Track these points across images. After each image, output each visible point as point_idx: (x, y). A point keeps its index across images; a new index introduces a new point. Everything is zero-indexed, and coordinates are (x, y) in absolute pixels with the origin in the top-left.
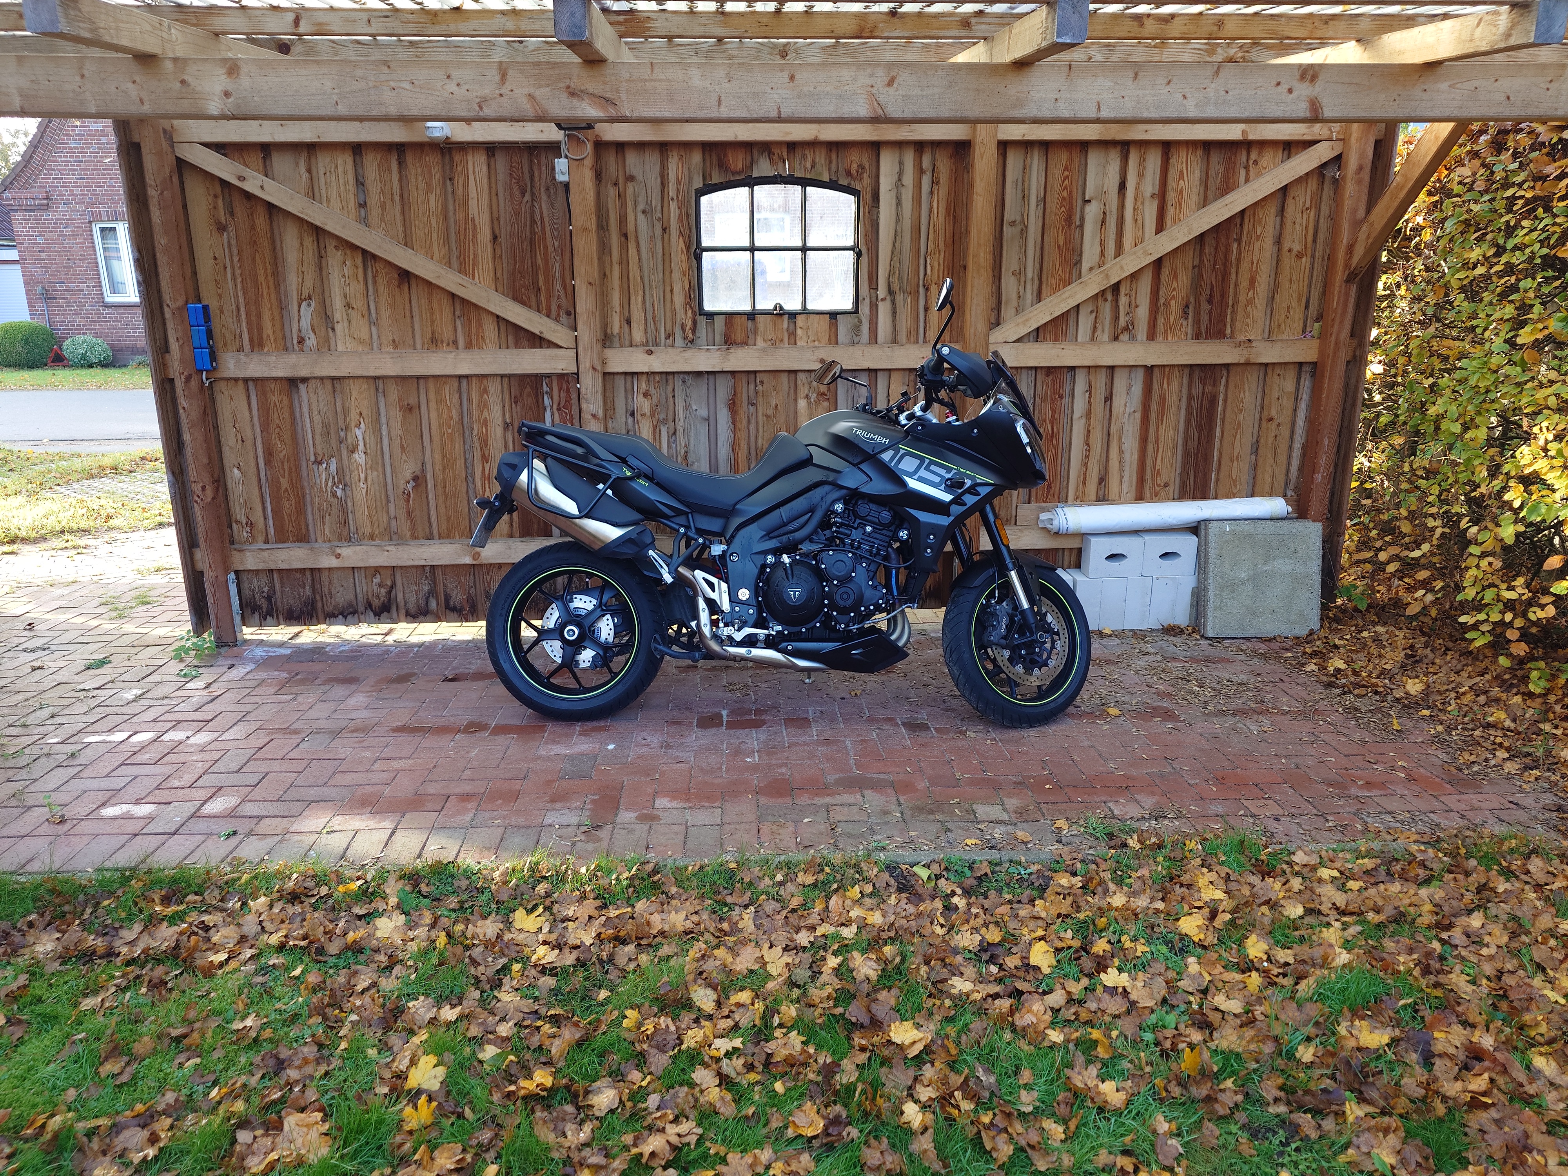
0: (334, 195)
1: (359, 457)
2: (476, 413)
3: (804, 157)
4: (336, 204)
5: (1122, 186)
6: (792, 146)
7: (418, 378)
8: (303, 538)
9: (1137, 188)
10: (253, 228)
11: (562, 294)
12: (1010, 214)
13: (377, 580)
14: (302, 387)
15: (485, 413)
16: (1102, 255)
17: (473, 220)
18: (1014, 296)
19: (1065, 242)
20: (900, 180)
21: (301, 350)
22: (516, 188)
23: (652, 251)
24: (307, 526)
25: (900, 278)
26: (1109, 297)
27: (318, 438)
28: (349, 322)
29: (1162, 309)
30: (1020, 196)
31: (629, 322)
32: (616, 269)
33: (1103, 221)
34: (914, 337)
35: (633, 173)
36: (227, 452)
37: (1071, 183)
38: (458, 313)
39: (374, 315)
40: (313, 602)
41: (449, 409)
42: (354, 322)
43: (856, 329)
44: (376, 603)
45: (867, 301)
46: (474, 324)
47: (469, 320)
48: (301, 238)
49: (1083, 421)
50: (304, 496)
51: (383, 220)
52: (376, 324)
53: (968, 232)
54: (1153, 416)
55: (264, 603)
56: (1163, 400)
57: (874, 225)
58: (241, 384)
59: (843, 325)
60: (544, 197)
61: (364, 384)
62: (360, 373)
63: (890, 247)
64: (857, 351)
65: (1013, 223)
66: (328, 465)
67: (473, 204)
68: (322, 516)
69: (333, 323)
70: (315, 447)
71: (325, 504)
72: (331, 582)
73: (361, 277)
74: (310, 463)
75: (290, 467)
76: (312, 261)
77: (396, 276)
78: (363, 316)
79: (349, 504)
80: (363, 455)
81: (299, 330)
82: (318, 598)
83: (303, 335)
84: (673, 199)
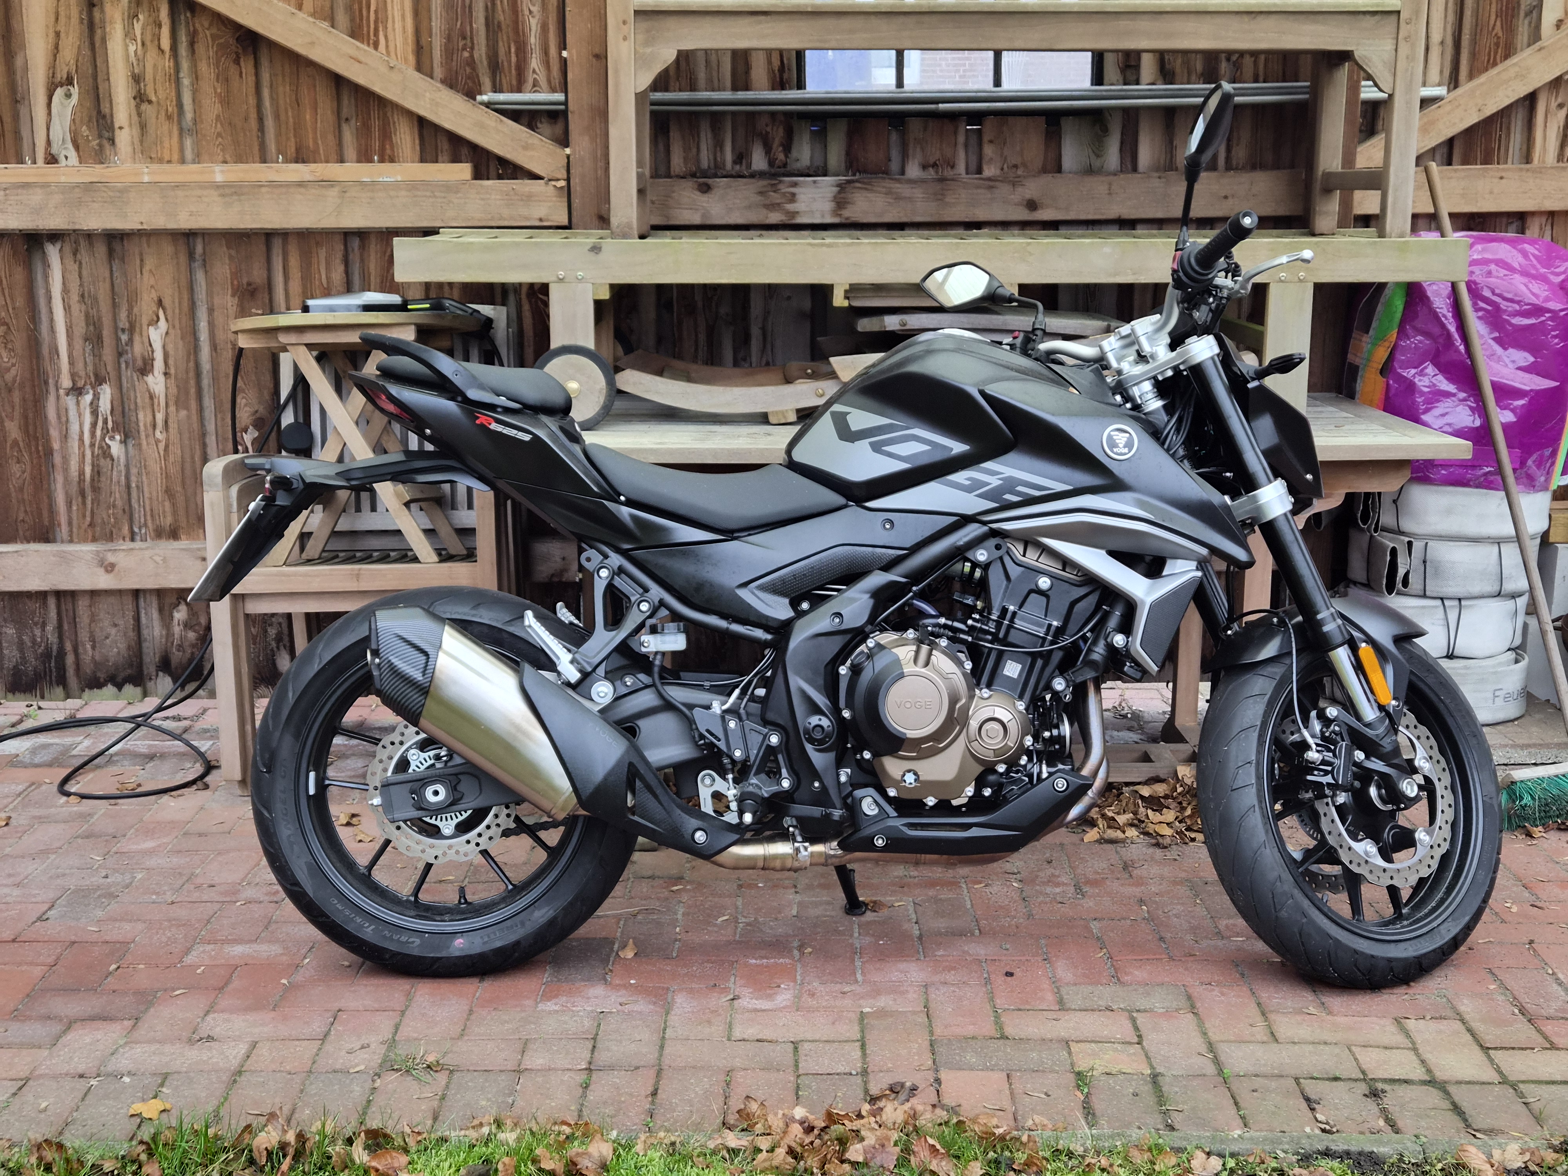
1: (156, 382)
7: (268, 236)
8: (44, 534)
11: (542, 78)
13: (180, 614)
24: (53, 509)
27: (78, 343)
28: (143, 127)
40: (61, 653)
42: (151, 129)
43: (1097, 142)
44: (177, 657)
47: (367, 125)
50: (49, 452)
52: (195, 130)
59: (1073, 134)
61: (168, 249)
62: (161, 222)
64: (1098, 185)
66: (96, 397)
68: (82, 494)
69: (111, 128)
70: (71, 363)
71: (88, 470)
72: (93, 618)
73: (166, 43)
74: (62, 392)
75: (24, 400)
76: (75, 12)
77: (232, 41)
78: (169, 117)
79: (134, 471)
80: (161, 379)
81: (49, 142)
82: (68, 646)
83: (54, 151)
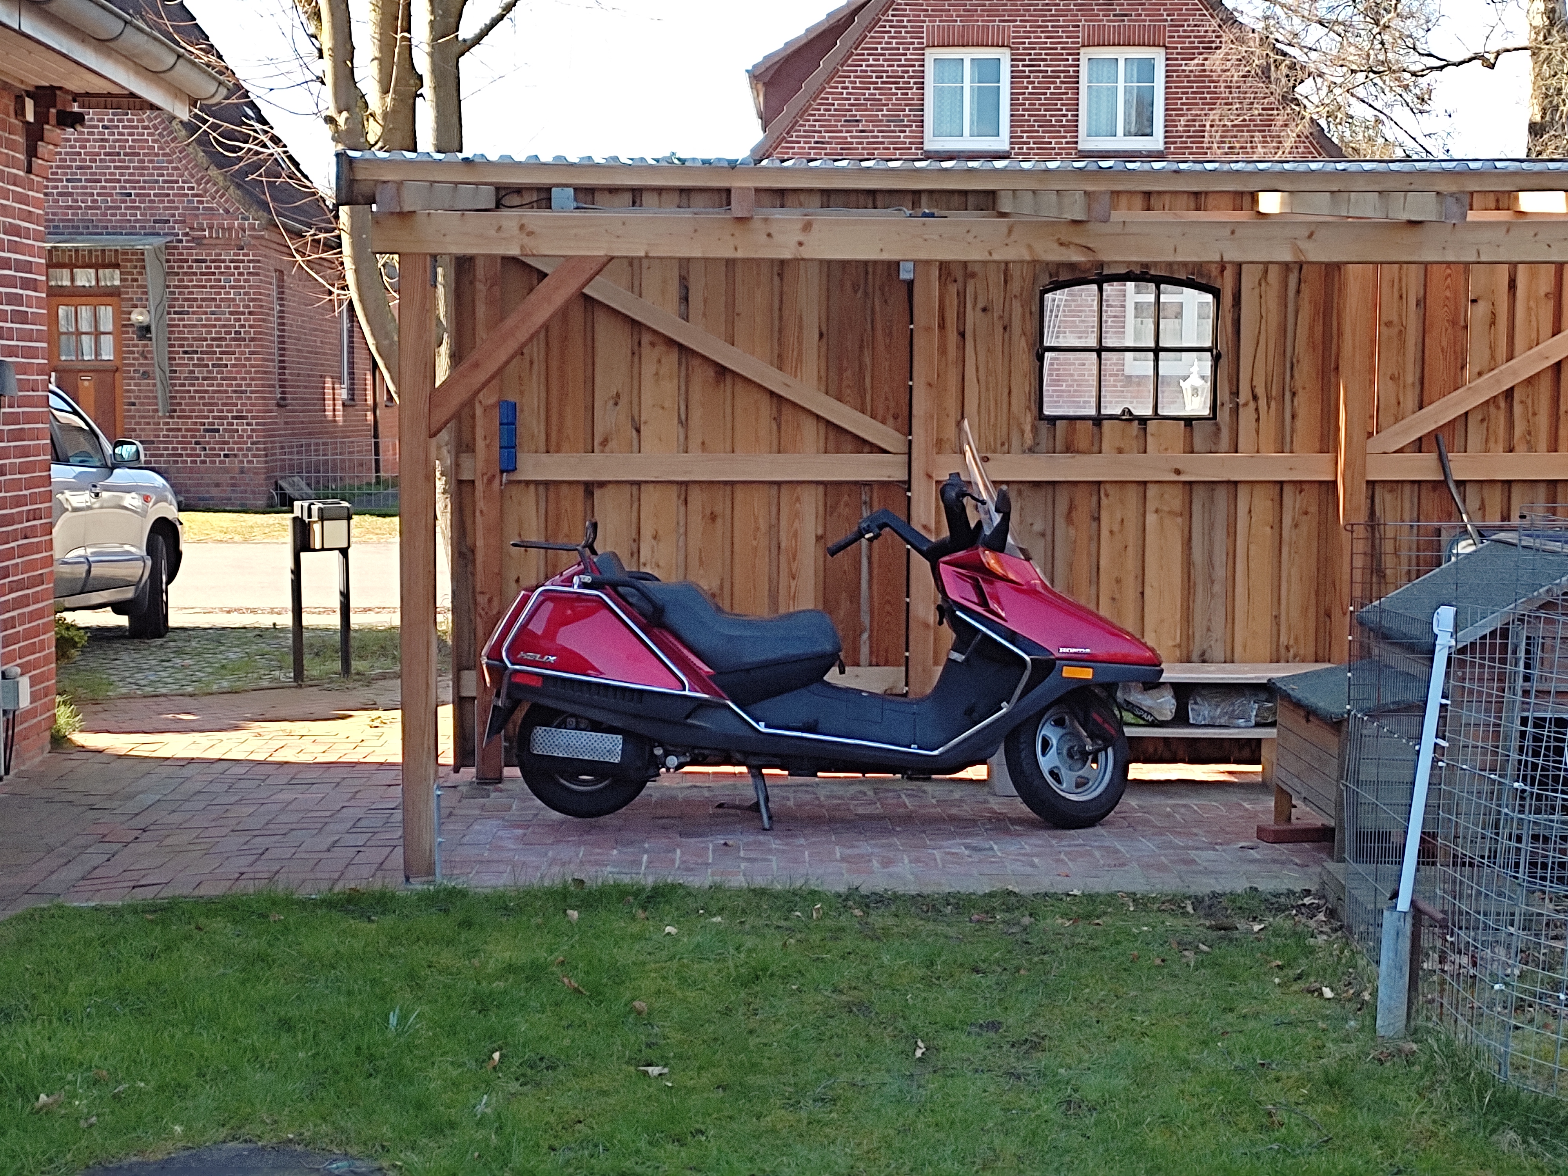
0: (655, 290)
2: (785, 524)
4: (656, 299)
5: (1512, 286)
7: (726, 484)
9: (1529, 290)
11: (891, 396)
12: (1386, 312)
14: (599, 492)
15: (796, 524)
16: (1492, 357)
17: (800, 315)
18: (1393, 402)
19: (1449, 345)
20: (1264, 278)
21: (603, 451)
23: (991, 351)
25: (1264, 383)
26: (1502, 404)
28: (658, 422)
30: (1396, 295)
32: (953, 367)
33: (1493, 323)
34: (1279, 447)
35: (975, 270)
36: (507, 562)
37: (1452, 282)
38: (774, 415)
39: (683, 417)
41: (756, 519)
42: (662, 422)
45: (1228, 406)
46: (791, 426)
48: (616, 332)
51: (705, 315)
52: (685, 425)
57: (1235, 323)
58: (532, 489)
60: (878, 293)
61: (666, 490)
62: (665, 477)
63: (1253, 347)
64: (1216, 459)
65: (1389, 324)
67: (801, 300)
69: (639, 424)
73: (674, 375)
76: (625, 358)
83: (605, 435)
84: (1015, 296)
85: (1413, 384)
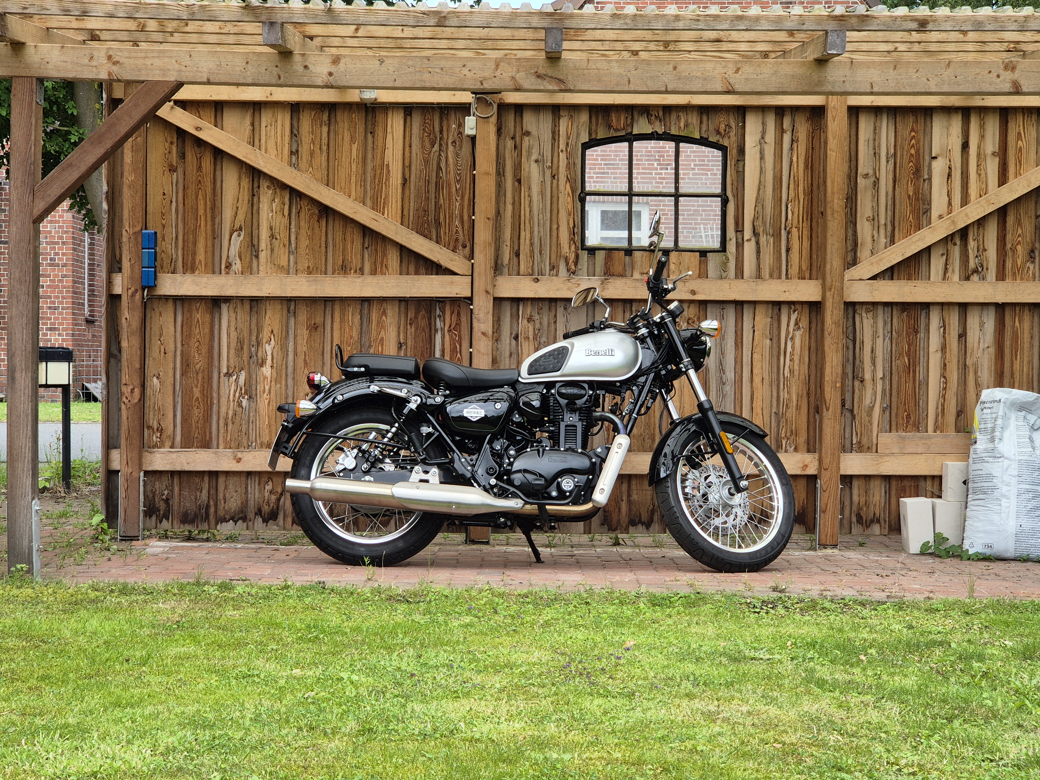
0: (271, 144)
1: (267, 371)
2: (374, 333)
3: (678, 118)
4: (272, 151)
5: (965, 146)
6: (668, 109)
8: (206, 444)
9: (979, 147)
10: (200, 168)
11: (460, 230)
12: (864, 166)
13: (269, 487)
14: (224, 307)
15: (382, 333)
16: (950, 204)
17: (388, 165)
18: (869, 239)
19: (915, 193)
20: (763, 138)
21: (228, 273)
22: (427, 140)
23: (542, 193)
24: (211, 433)
25: (764, 222)
26: (958, 242)
27: (232, 351)
28: (272, 250)
29: (1010, 253)
30: (872, 152)
31: (518, 255)
32: (509, 208)
33: (949, 175)
34: (776, 274)
35: (529, 129)
36: (150, 363)
37: (918, 142)
38: (366, 245)
39: (293, 245)
40: (208, 506)
41: (351, 328)
42: (276, 250)
43: (724, 266)
44: (266, 509)
45: (734, 240)
46: (380, 254)
47: (376, 250)
48: (240, 178)
49: (939, 354)
50: (212, 403)
51: (311, 165)
52: (296, 252)
53: (825, 182)
54: (1007, 351)
55: (162, 506)
56: (1015, 337)
57: (741, 175)
58: (170, 303)
59: (713, 261)
60: (451, 148)
61: (279, 305)
62: (278, 293)
63: (755, 195)
65: (866, 176)
66: (238, 377)
67: (389, 153)
68: (226, 424)
69: (257, 251)
70: (228, 361)
71: (231, 413)
72: (226, 487)
73: (286, 212)
74: (222, 375)
75: (203, 378)
76: (246, 198)
77: (317, 212)
78: (284, 246)
79: (251, 415)
80: (270, 369)
81: (228, 257)
82: (212, 503)
83: (230, 260)
84: (562, 151)
85: (885, 225)
